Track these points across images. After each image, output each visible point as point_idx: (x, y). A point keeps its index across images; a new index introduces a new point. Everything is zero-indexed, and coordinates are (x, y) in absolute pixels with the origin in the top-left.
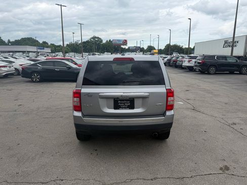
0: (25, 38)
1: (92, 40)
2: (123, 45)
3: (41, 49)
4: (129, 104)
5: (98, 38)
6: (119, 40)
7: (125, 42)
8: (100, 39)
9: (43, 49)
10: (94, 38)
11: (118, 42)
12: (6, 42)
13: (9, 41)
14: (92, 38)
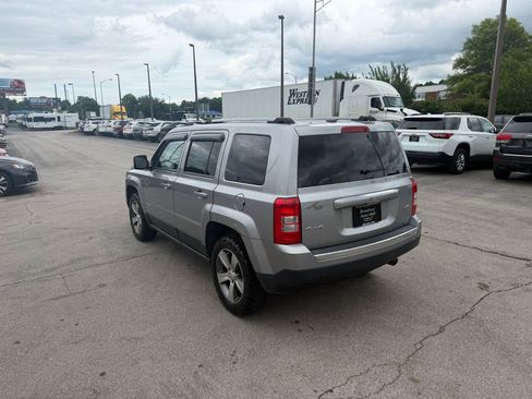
2: (15, 92)
4: (374, 213)
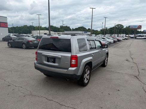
0: (80, 27)
1: (117, 26)
3: (85, 32)
4: (53, 60)
5: (121, 25)
6: (135, 26)
7: (140, 27)
8: (122, 25)
9: (87, 32)
10: (118, 25)
11: (134, 27)
12: (72, 29)
13: (73, 28)
14: (117, 25)
